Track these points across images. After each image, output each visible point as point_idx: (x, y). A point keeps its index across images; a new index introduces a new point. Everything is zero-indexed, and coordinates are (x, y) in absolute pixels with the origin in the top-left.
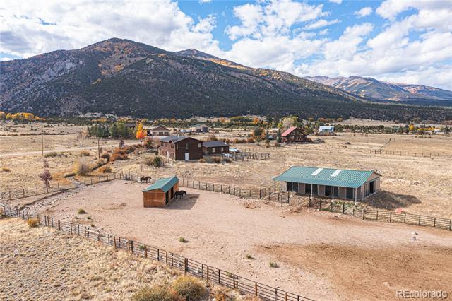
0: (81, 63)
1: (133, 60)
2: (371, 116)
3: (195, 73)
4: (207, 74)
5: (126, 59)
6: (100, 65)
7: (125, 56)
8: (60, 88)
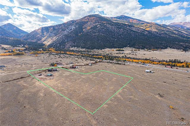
0: (77, 26)
1: (94, 24)
2: (176, 48)
3: (115, 29)
4: (120, 29)
5: (92, 24)
6: (83, 27)
7: (92, 23)
8: (68, 37)
